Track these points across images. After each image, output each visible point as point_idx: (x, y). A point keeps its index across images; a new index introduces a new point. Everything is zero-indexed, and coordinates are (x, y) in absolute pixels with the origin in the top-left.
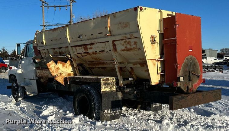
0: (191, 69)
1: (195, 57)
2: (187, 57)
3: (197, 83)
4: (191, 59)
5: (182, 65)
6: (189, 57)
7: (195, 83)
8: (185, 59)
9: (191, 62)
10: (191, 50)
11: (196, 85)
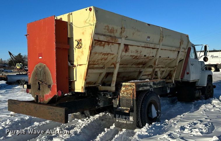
0: (41, 77)
1: (45, 65)
2: (36, 65)
3: (48, 94)
4: (40, 67)
5: (32, 73)
6: (39, 65)
7: (47, 94)
8: (34, 67)
9: (40, 70)
10: (40, 58)
11: (47, 96)
